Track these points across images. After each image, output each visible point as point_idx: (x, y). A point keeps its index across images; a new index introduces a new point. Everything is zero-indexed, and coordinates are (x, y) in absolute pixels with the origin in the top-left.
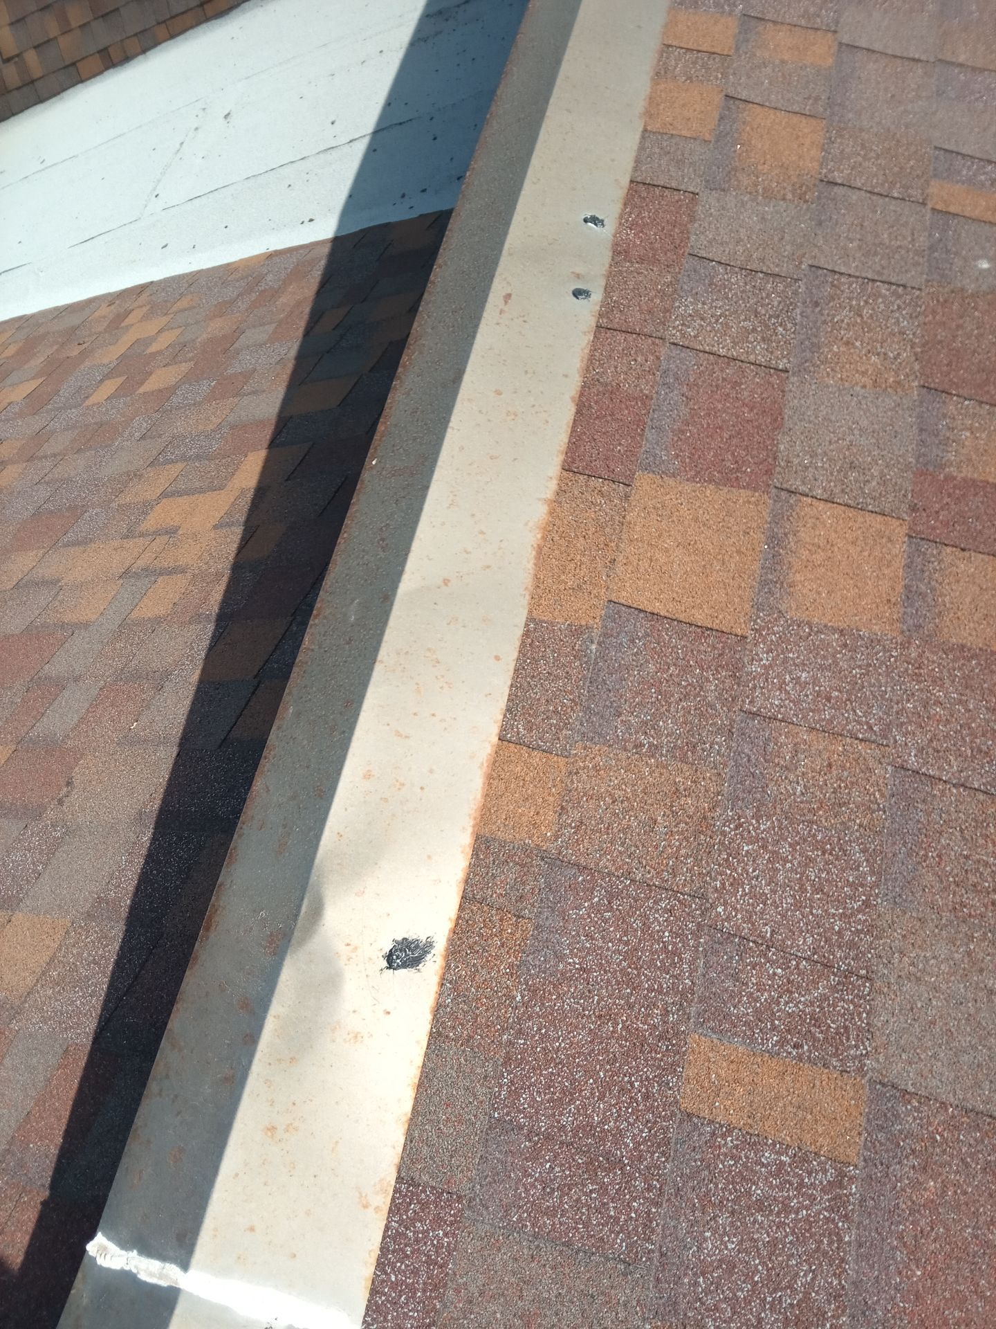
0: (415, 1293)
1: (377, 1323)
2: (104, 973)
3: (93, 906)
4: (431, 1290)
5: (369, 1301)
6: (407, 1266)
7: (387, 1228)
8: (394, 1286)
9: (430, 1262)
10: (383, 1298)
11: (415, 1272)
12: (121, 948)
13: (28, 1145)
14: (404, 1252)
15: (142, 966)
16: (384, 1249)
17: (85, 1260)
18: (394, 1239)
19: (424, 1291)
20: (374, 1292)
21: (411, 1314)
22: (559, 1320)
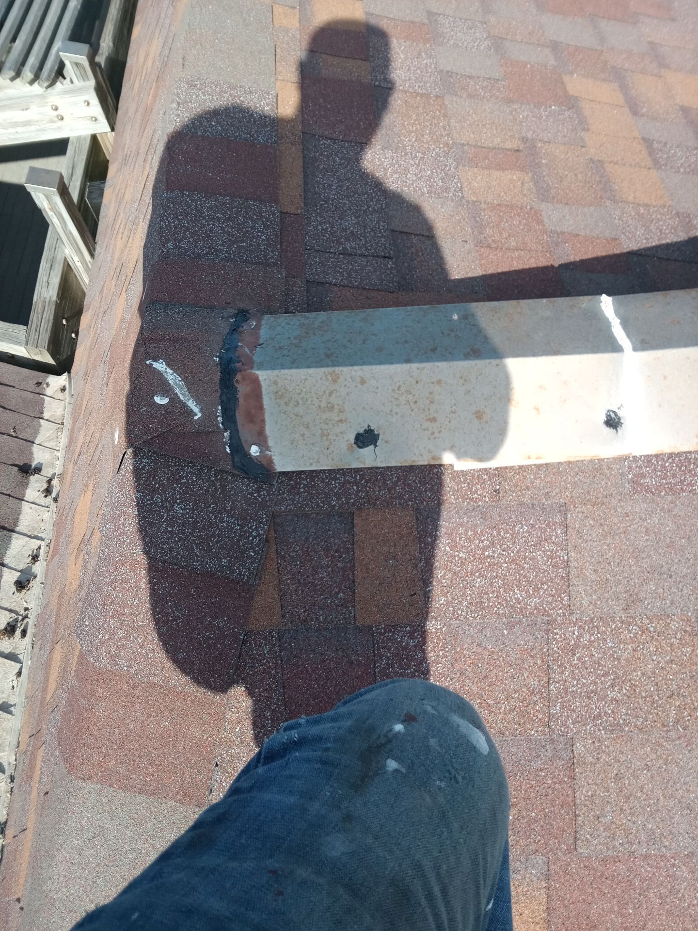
0: (664, 479)
1: (643, 463)
2: (659, 240)
3: (683, 214)
4: (668, 487)
5: (651, 455)
6: (676, 470)
7: (690, 452)
8: (663, 466)
9: (682, 482)
10: (655, 462)
11: (674, 476)
12: (676, 243)
13: (566, 243)
14: (682, 465)
15: (675, 260)
16: (679, 454)
17: (597, 297)
18: (686, 458)
19: (667, 484)
20: (657, 456)
21: (653, 480)
22: (677, 563)
